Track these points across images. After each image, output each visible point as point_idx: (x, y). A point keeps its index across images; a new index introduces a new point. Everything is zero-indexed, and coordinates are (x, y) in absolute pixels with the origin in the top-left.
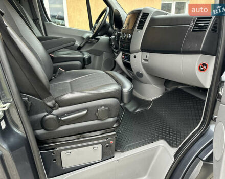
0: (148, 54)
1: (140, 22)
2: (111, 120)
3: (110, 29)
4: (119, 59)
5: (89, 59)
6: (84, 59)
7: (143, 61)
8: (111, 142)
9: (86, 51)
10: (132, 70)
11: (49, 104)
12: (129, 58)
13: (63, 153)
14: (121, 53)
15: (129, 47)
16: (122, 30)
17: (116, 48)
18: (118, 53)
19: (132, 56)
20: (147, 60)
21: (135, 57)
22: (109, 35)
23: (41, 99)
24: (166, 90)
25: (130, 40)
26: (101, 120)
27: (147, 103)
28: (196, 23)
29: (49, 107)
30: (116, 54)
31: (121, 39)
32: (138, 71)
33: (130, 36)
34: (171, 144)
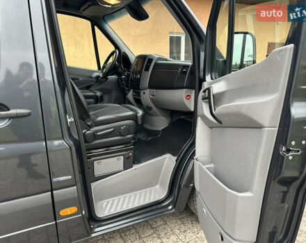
0: (154, 90)
1: (146, 65)
2: (130, 136)
3: (120, 69)
4: (130, 95)
5: (102, 97)
6: (97, 97)
7: (151, 96)
8: (131, 154)
9: (97, 90)
11: (89, 123)
12: (139, 94)
13: (95, 162)
14: (132, 91)
16: (131, 70)
17: (127, 86)
18: (129, 91)
19: (142, 92)
20: (154, 96)
21: (144, 93)
22: (119, 74)
24: (171, 120)
25: (139, 80)
26: (123, 136)
27: (157, 132)
28: (182, 69)
29: (88, 125)
30: (127, 92)
31: (131, 78)
32: (147, 105)
33: (139, 77)
34: (174, 155)
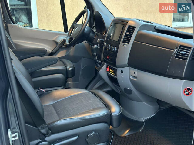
0: (136, 71)
6: (67, 71)
7: (131, 77)
10: (119, 86)
14: (105, 65)
15: (114, 60)
20: (136, 77)
21: (122, 72)
23: (36, 127)
24: (159, 108)
28: (179, 50)
29: (43, 134)
30: (99, 66)
31: (105, 49)
32: (126, 87)
33: (116, 49)
